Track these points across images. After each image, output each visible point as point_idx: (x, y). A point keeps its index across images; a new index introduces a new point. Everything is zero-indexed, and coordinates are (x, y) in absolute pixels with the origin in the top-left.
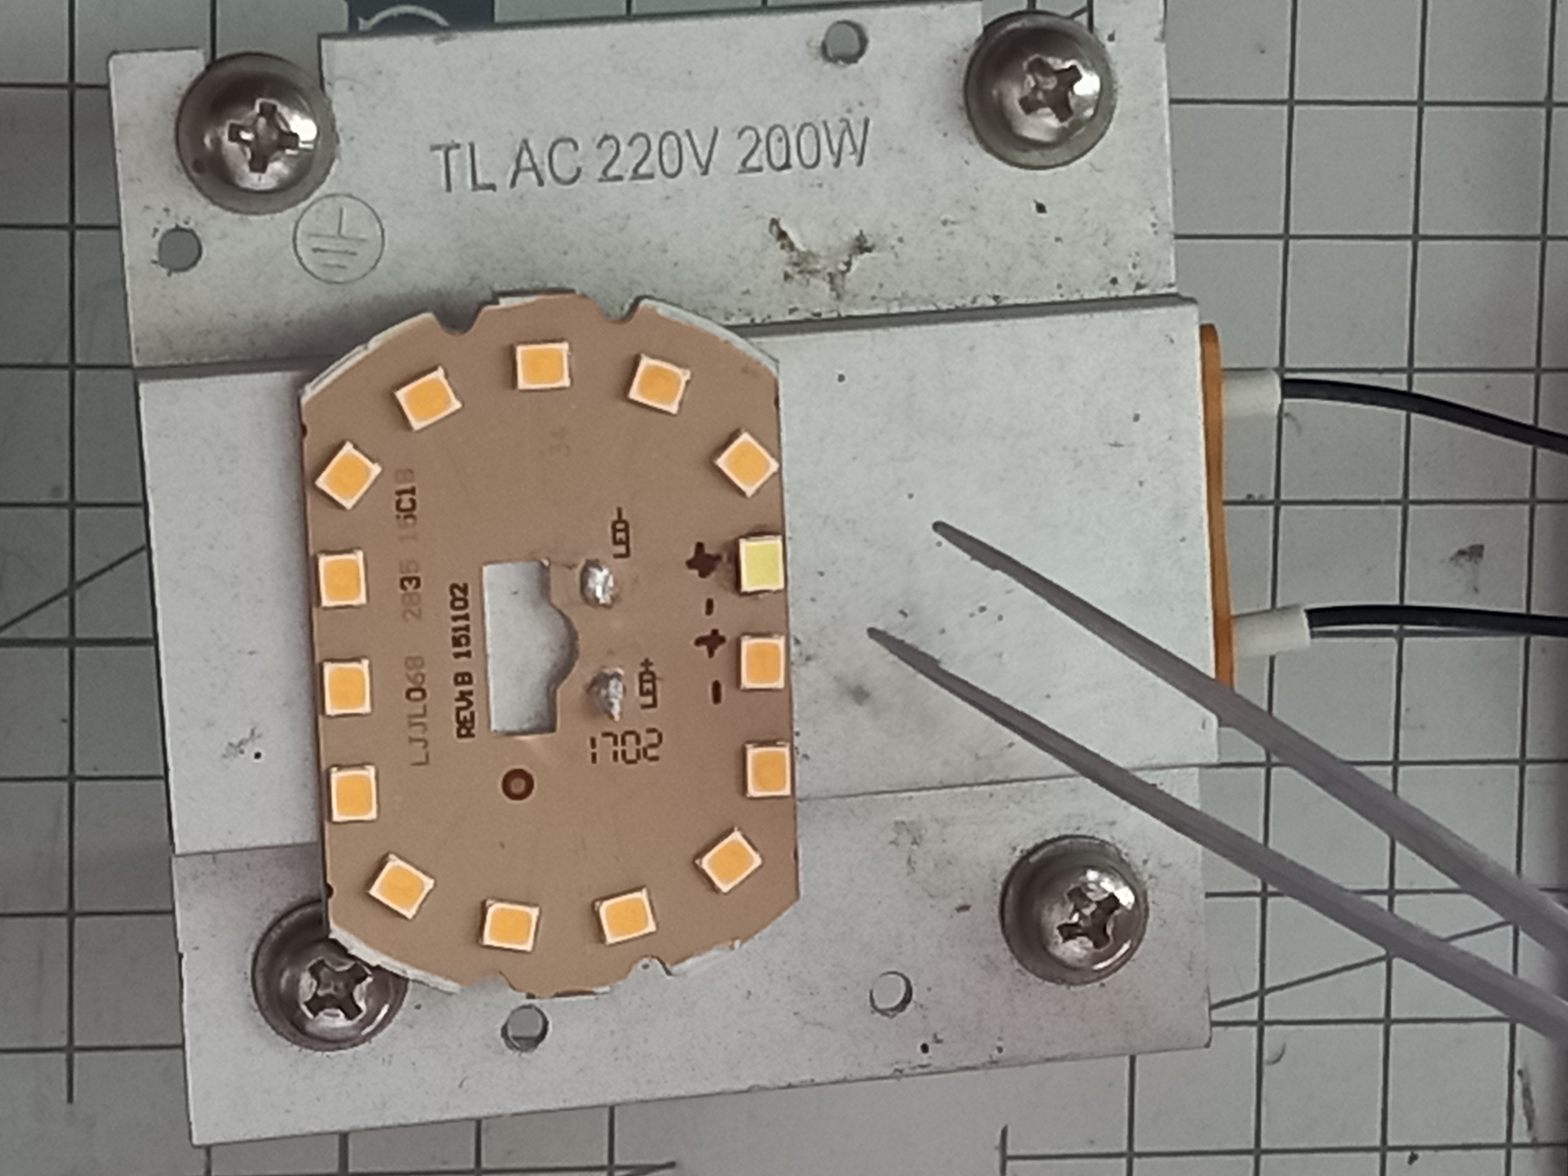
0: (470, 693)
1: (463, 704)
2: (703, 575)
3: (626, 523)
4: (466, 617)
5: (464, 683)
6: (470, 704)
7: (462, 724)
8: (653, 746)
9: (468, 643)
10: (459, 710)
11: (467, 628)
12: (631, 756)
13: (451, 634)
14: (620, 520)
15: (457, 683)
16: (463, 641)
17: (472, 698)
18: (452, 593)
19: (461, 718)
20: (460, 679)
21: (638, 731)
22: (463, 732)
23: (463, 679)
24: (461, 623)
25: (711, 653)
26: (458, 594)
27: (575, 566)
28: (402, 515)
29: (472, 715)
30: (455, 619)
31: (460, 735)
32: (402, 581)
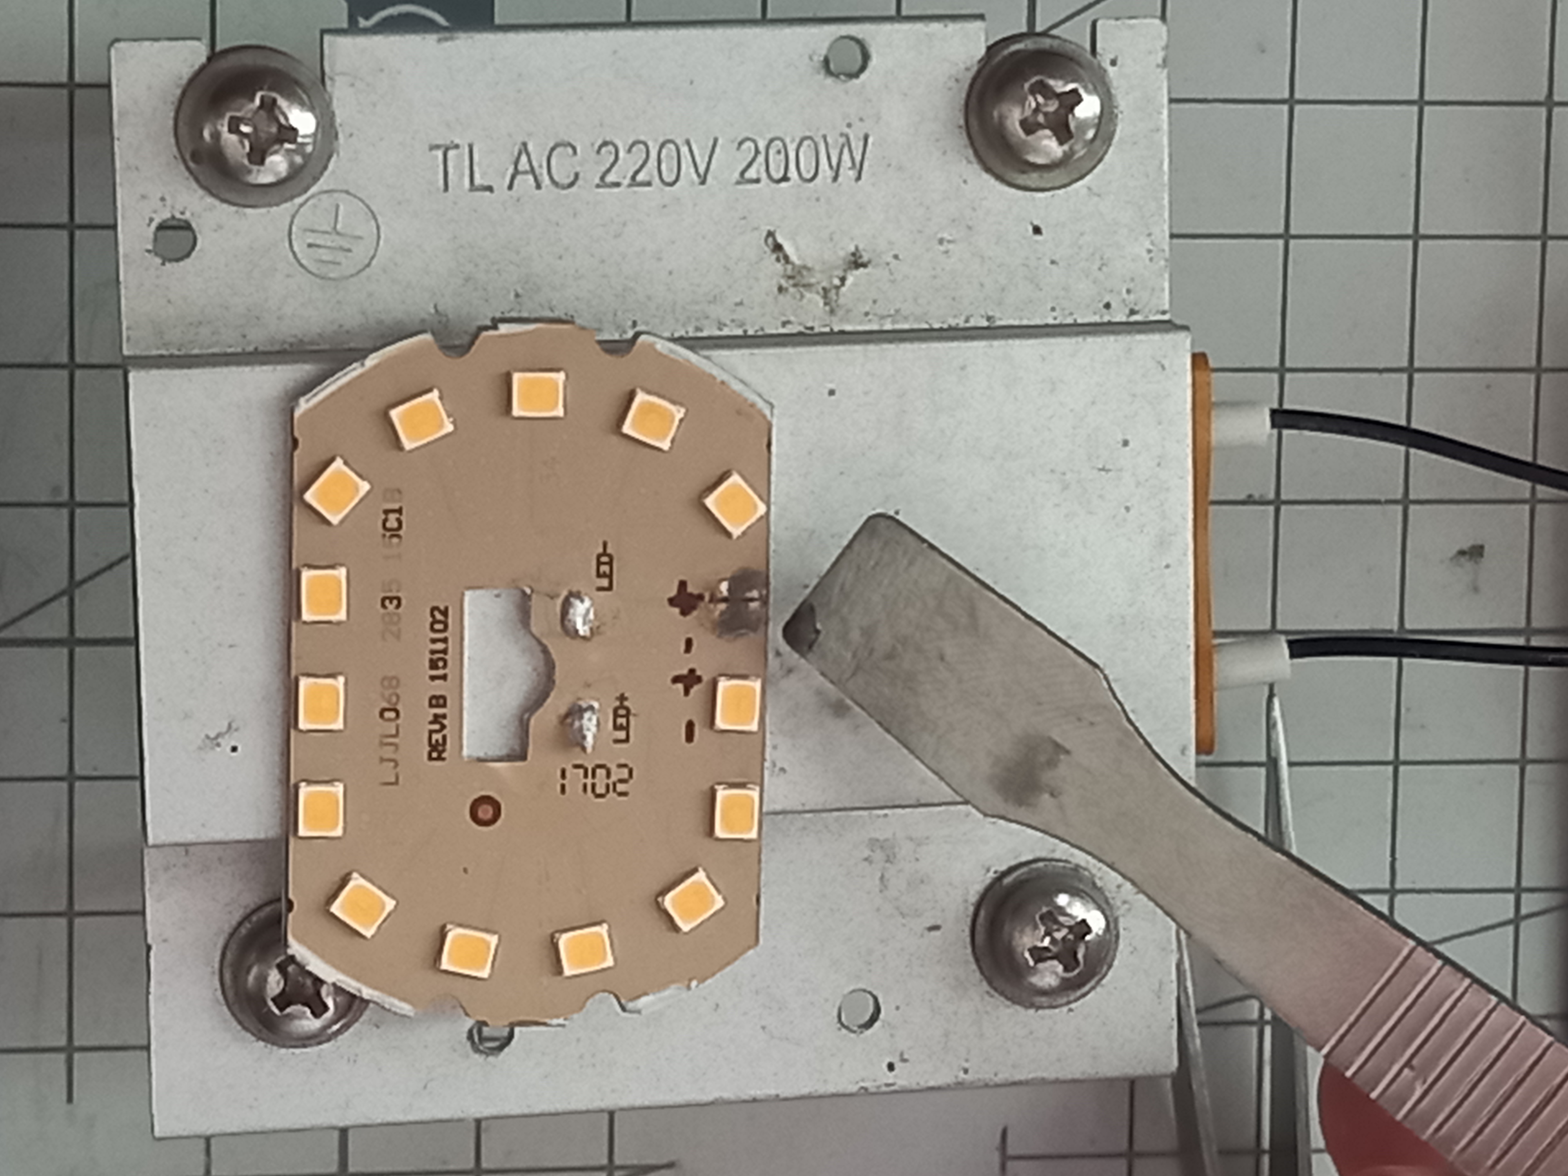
0: (444, 716)
1: (436, 727)
2: (684, 613)
3: (611, 557)
4: (445, 640)
5: (438, 706)
6: (443, 727)
7: (433, 747)
8: (622, 781)
9: (445, 666)
10: (431, 732)
11: (445, 651)
12: (600, 790)
13: (428, 656)
14: (604, 553)
15: (431, 706)
16: (441, 664)
17: (445, 722)
18: (433, 616)
19: (433, 741)
20: (434, 702)
21: (609, 765)
22: (435, 755)
23: (438, 702)
24: (440, 646)
25: (687, 692)
26: (439, 616)
27: (558, 596)
28: (388, 534)
29: (444, 738)
30: (434, 641)
31: (430, 758)
32: (383, 600)
